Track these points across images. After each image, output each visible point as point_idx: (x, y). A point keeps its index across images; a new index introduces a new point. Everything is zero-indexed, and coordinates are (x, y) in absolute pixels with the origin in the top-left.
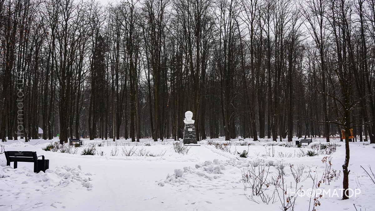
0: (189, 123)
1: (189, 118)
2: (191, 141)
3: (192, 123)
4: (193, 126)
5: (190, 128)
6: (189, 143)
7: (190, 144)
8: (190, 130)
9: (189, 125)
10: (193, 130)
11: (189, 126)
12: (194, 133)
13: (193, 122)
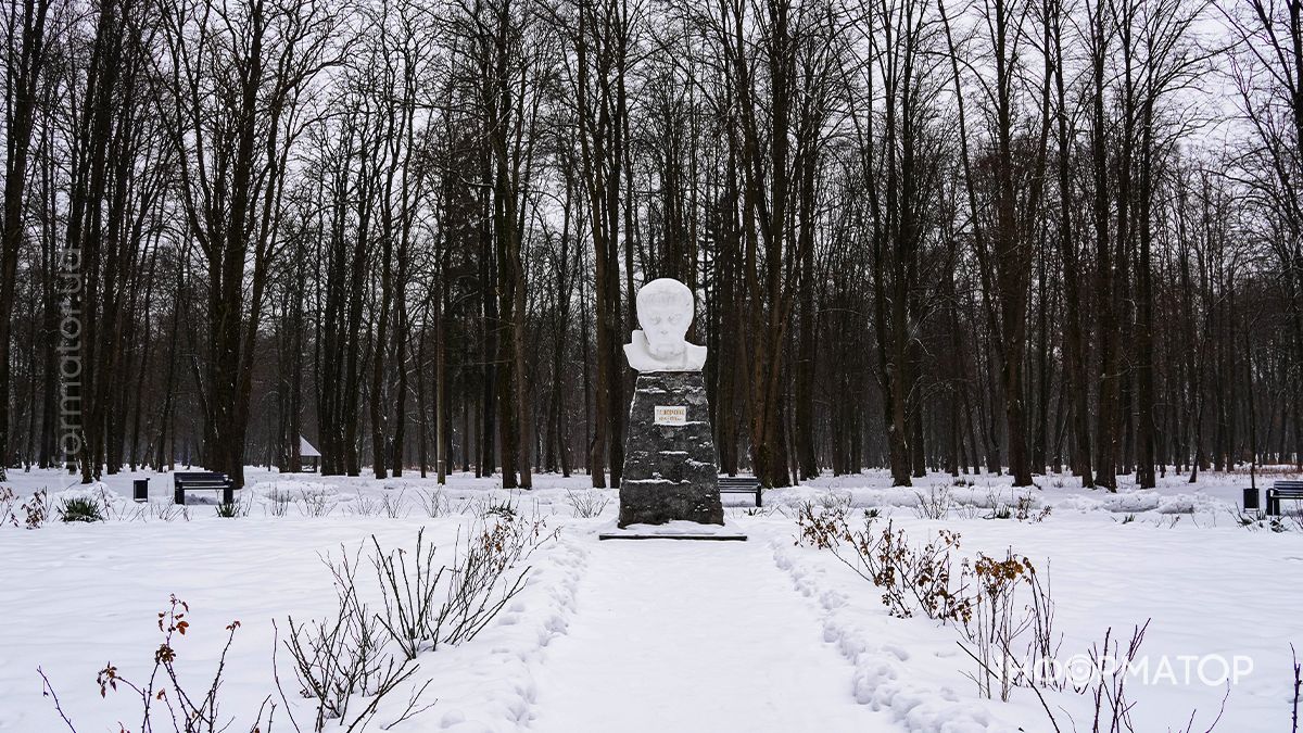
0: (660, 367)
1: (665, 326)
2: (674, 504)
3: (689, 367)
4: (696, 384)
5: (667, 399)
6: (658, 519)
7: (663, 529)
8: (670, 417)
9: (659, 378)
10: (691, 415)
11: (667, 386)
12: (700, 441)
13: (697, 357)
